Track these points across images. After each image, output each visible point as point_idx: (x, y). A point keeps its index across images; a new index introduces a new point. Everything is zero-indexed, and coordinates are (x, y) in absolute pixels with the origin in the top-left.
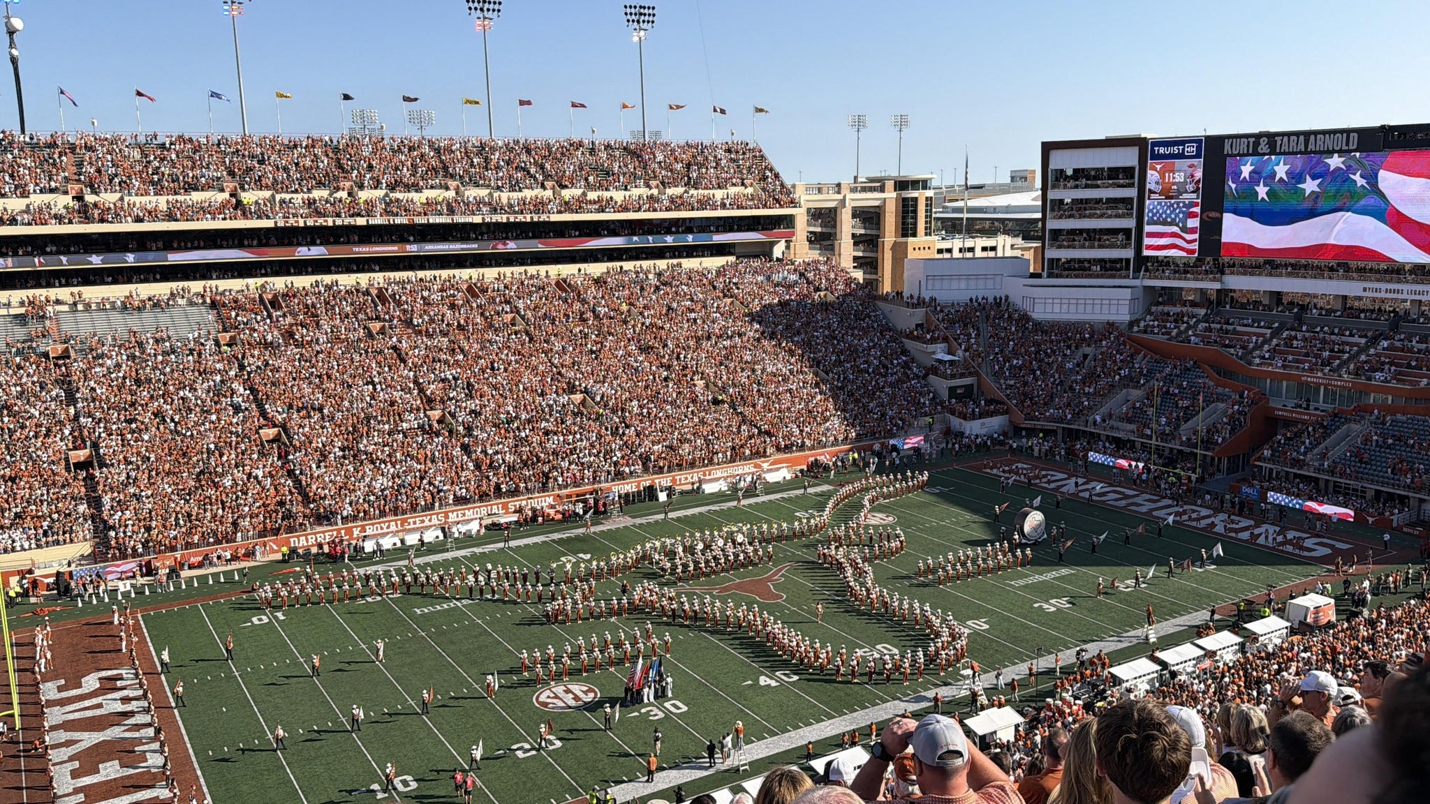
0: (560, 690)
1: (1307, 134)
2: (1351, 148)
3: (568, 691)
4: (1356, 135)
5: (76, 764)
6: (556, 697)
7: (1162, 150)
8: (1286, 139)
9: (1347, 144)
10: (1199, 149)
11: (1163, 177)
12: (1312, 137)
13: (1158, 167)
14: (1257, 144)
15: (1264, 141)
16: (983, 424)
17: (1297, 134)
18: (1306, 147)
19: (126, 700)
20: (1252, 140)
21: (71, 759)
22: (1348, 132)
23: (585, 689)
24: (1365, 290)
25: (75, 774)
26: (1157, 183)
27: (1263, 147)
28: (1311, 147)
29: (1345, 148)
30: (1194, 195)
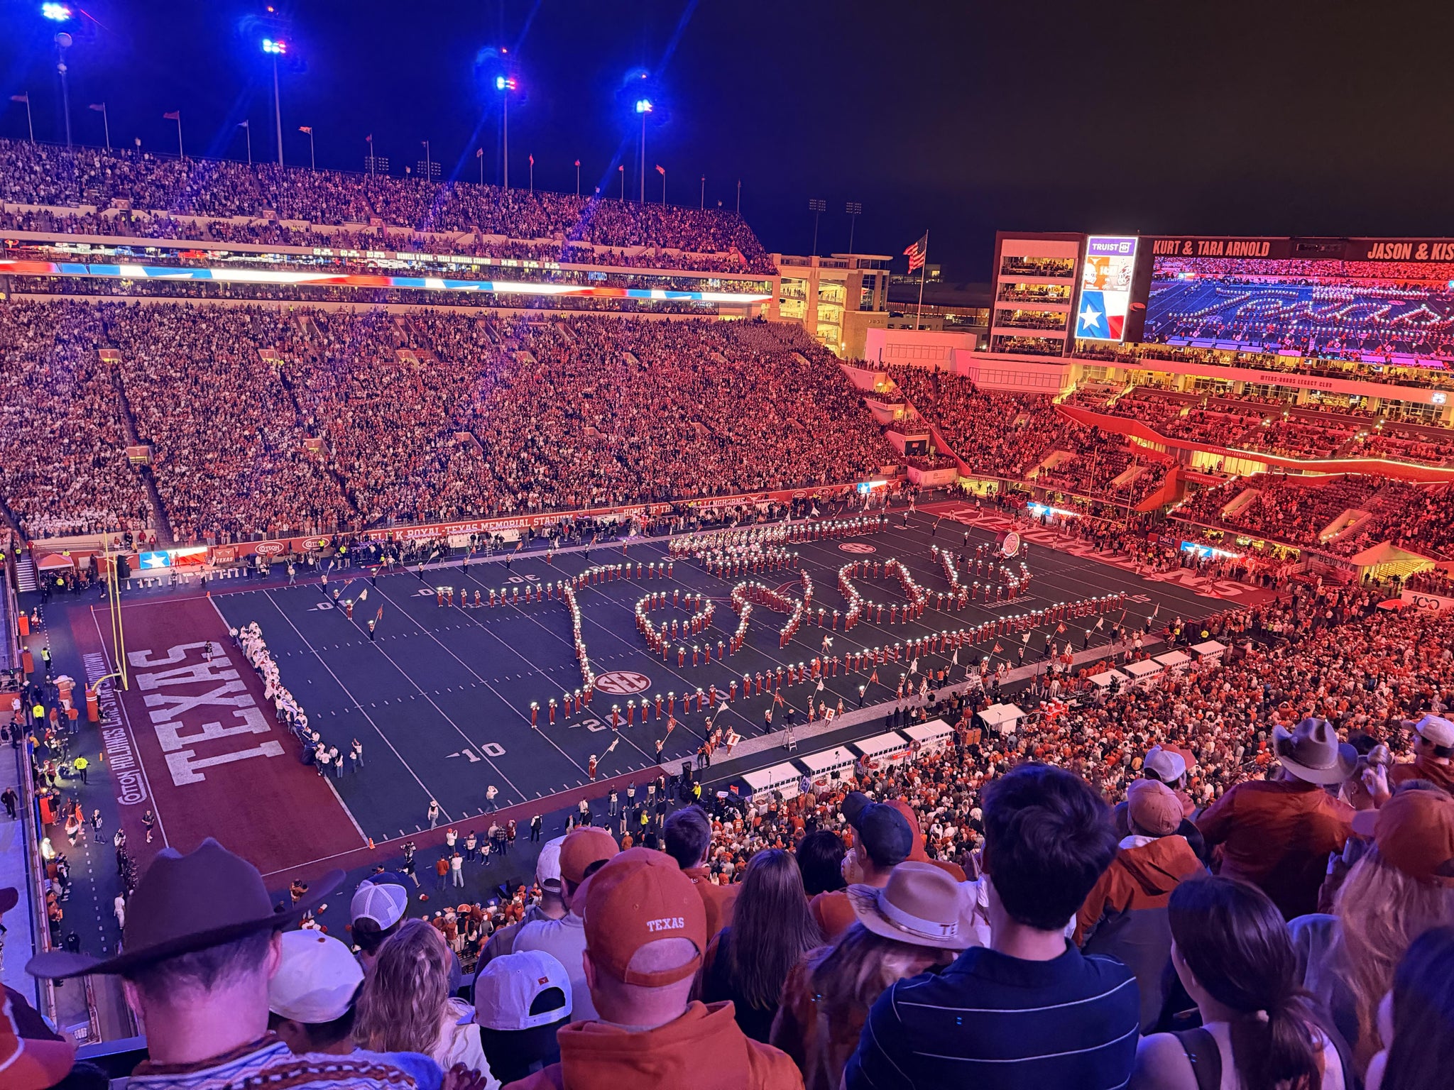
0: (614, 677)
2: (1263, 255)
3: (622, 678)
4: (1268, 244)
5: (180, 724)
6: (613, 683)
7: (1099, 247)
8: (1208, 243)
9: (1260, 252)
10: (1131, 247)
11: (1098, 270)
12: (1230, 243)
13: (1095, 261)
14: (1182, 247)
15: (1188, 244)
16: (936, 475)
18: (1225, 250)
19: (214, 670)
20: (1178, 242)
21: (174, 719)
23: (637, 677)
24: (1262, 378)
25: (181, 733)
26: (1093, 275)
27: (1188, 250)
28: (1229, 252)
29: (1257, 254)
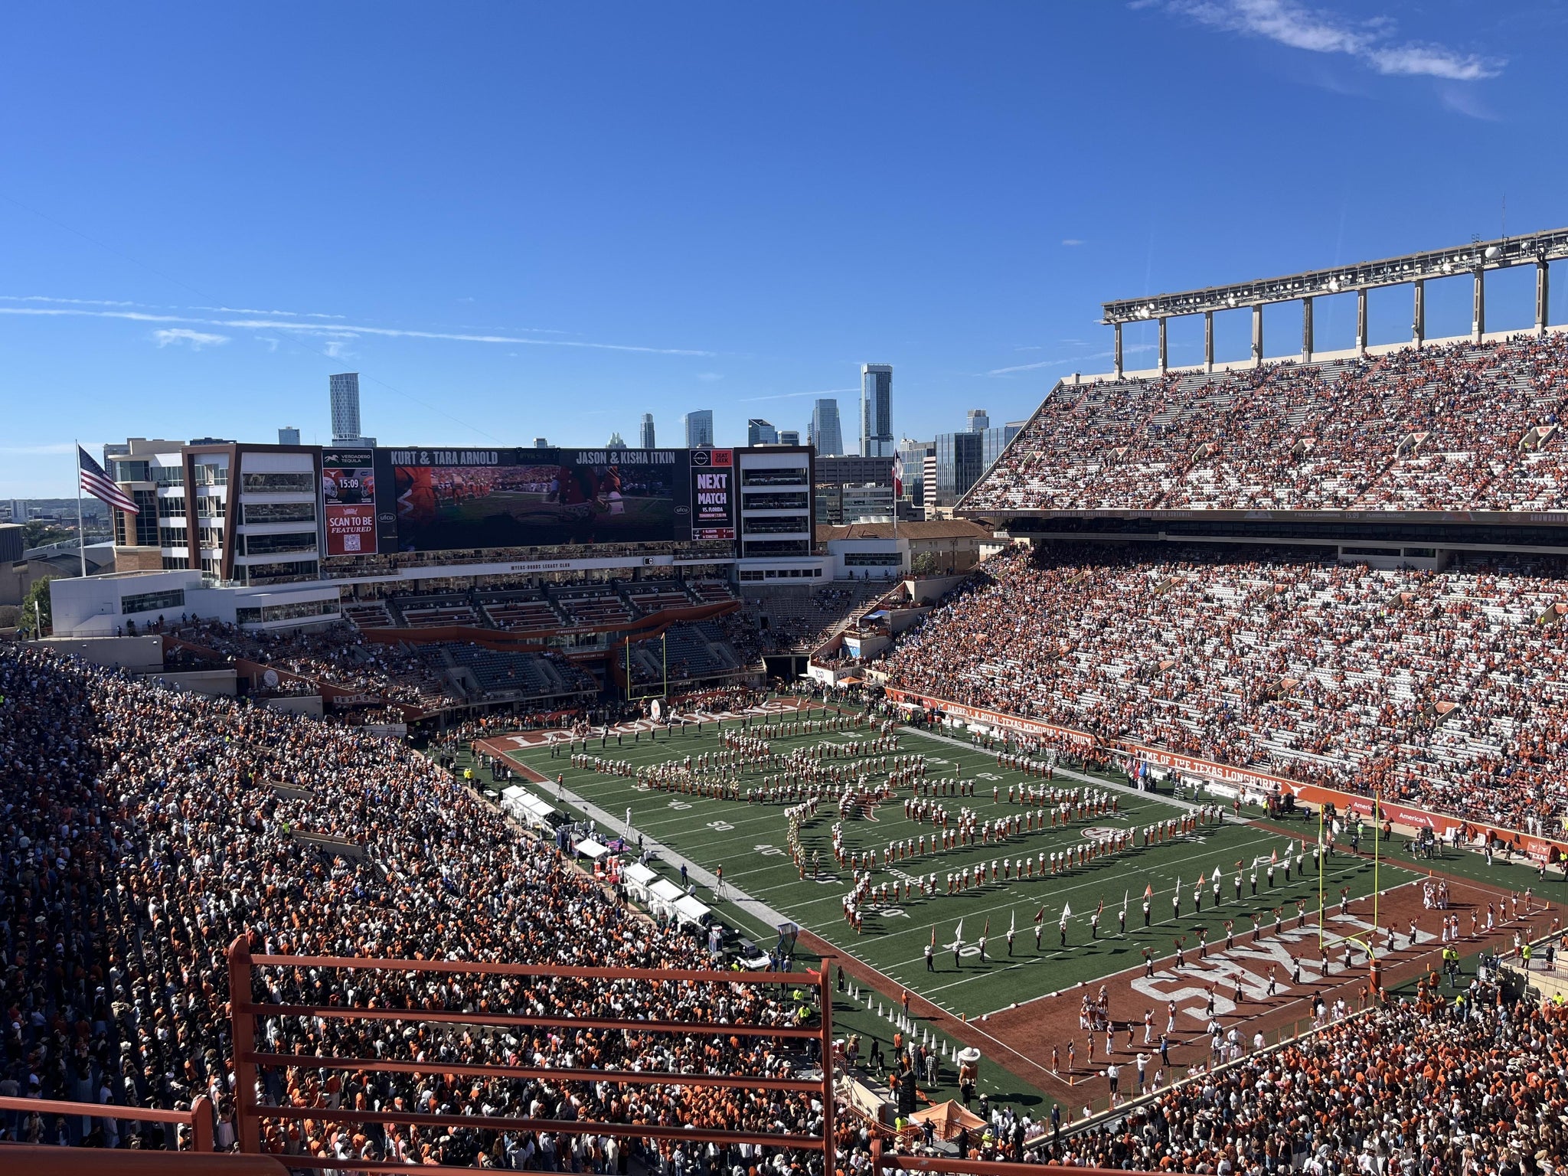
1: (459, 451)
2: (494, 463)
4: (496, 454)
8: (441, 454)
9: (491, 460)
12: (463, 454)
13: (333, 474)
14: (418, 457)
15: (424, 454)
17: (451, 450)
18: (459, 460)
20: (414, 453)
22: (490, 451)
24: (513, 568)
26: (333, 488)
27: (424, 460)
28: (463, 461)
29: (489, 463)
30: (369, 500)
